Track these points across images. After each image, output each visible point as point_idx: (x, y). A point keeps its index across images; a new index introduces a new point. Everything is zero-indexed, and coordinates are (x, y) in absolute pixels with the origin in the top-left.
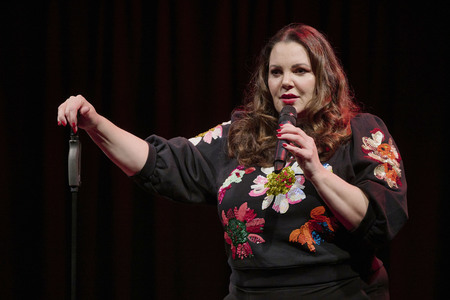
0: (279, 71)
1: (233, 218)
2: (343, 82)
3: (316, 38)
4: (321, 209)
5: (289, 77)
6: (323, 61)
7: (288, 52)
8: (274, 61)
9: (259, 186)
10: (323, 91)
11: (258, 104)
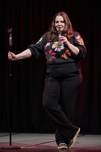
0: (57, 22)
1: (48, 53)
2: (71, 24)
3: (65, 15)
4: (68, 50)
5: (60, 24)
6: (66, 20)
7: (59, 18)
8: (56, 20)
9: (54, 46)
10: (67, 27)
11: (52, 29)
